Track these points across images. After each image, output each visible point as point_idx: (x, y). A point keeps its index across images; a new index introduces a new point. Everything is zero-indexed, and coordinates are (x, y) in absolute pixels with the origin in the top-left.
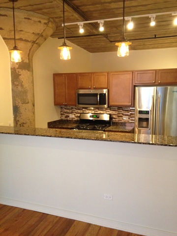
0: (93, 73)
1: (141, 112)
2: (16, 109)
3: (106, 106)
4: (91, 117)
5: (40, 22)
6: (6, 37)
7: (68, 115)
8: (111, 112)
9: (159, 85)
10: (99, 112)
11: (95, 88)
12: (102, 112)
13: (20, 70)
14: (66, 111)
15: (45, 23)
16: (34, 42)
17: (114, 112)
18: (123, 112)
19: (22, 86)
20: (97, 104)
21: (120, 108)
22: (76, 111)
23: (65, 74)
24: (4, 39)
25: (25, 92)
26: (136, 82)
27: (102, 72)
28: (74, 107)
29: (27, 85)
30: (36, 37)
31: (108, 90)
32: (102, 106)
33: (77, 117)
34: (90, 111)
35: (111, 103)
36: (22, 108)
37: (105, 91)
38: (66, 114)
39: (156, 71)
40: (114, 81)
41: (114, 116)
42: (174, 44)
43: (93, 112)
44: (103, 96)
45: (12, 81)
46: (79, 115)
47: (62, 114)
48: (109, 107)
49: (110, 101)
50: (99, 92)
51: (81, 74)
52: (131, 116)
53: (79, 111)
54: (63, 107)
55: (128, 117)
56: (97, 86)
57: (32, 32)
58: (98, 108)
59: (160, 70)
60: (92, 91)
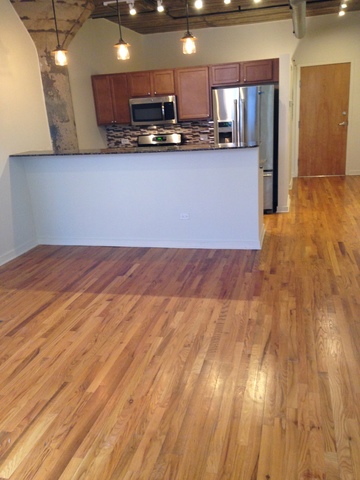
0: (153, 71)
1: (222, 125)
2: (54, 130)
3: (174, 121)
4: (154, 140)
5: (76, 4)
6: (33, 28)
7: (119, 140)
8: (182, 131)
9: (246, 84)
10: (165, 132)
11: (156, 95)
12: (169, 132)
13: (54, 75)
14: (115, 134)
15: (83, 5)
16: (68, 32)
17: (187, 131)
18: (200, 129)
19: (58, 96)
20: (161, 119)
21: (195, 122)
22: (132, 133)
23: (110, 75)
24: (30, 31)
25: (63, 105)
26: (214, 82)
27: (165, 70)
28: (127, 127)
29: (64, 95)
30: (71, 26)
31: (176, 97)
32: (168, 121)
33: (133, 142)
34: (152, 132)
35: (182, 117)
36: (62, 127)
37: (171, 99)
38: (116, 139)
39: (239, 63)
40: (183, 82)
41: (188, 137)
42: (271, 17)
43: (157, 132)
44: (169, 106)
45: (44, 90)
46: (136, 139)
47: (109, 140)
48: (181, 123)
49: (181, 113)
50: (162, 100)
51: (133, 73)
52: (210, 134)
53: (135, 133)
54: (111, 127)
55: (206, 135)
56: (160, 91)
57: (66, 19)
58: (163, 126)
59: (245, 63)
60: (153, 100)
